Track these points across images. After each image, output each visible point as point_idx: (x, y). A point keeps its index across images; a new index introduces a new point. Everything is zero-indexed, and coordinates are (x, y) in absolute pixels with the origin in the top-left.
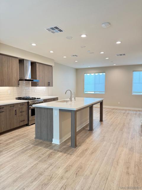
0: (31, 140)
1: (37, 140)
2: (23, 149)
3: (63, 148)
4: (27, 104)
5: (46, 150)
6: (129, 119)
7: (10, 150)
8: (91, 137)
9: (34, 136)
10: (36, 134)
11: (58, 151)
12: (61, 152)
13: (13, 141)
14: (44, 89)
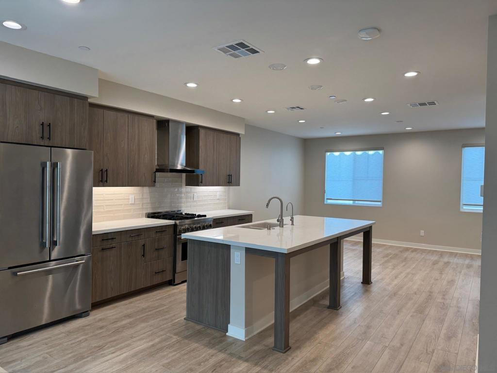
0: (174, 325)
1: (191, 324)
2: (153, 346)
3: (251, 350)
4: (171, 230)
5: (208, 352)
6: (448, 282)
7: (123, 345)
8: (332, 327)
9: (184, 314)
10: (189, 309)
11: (240, 358)
12: (247, 361)
13: (130, 323)
14: (218, 193)
